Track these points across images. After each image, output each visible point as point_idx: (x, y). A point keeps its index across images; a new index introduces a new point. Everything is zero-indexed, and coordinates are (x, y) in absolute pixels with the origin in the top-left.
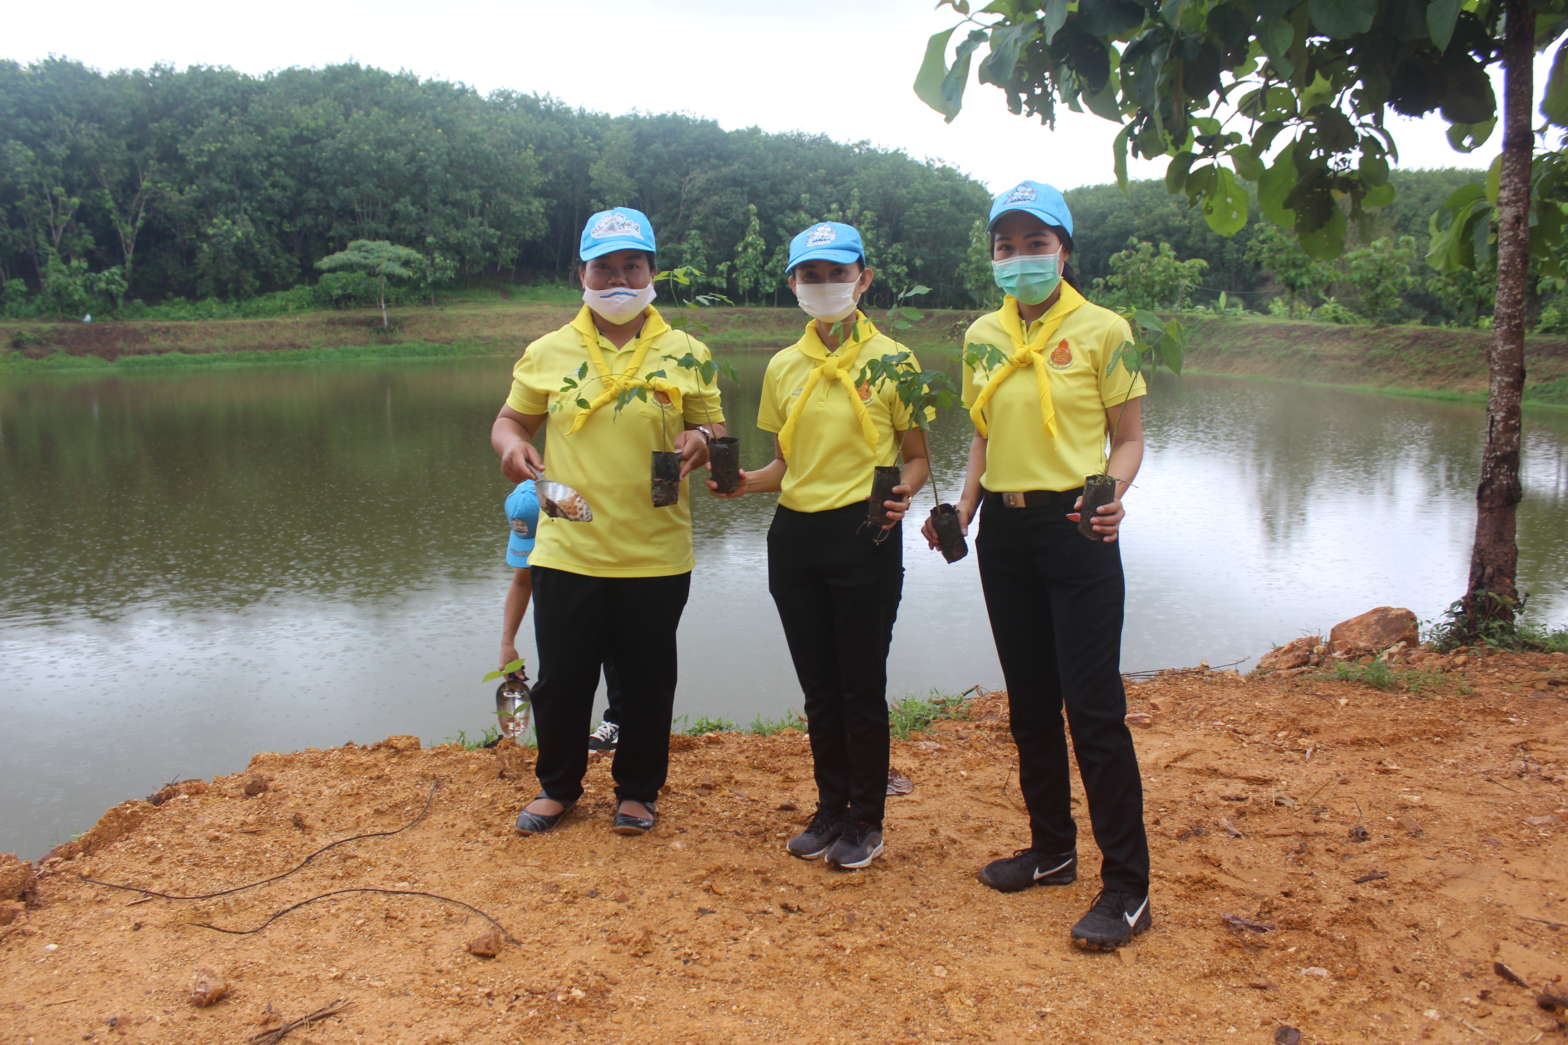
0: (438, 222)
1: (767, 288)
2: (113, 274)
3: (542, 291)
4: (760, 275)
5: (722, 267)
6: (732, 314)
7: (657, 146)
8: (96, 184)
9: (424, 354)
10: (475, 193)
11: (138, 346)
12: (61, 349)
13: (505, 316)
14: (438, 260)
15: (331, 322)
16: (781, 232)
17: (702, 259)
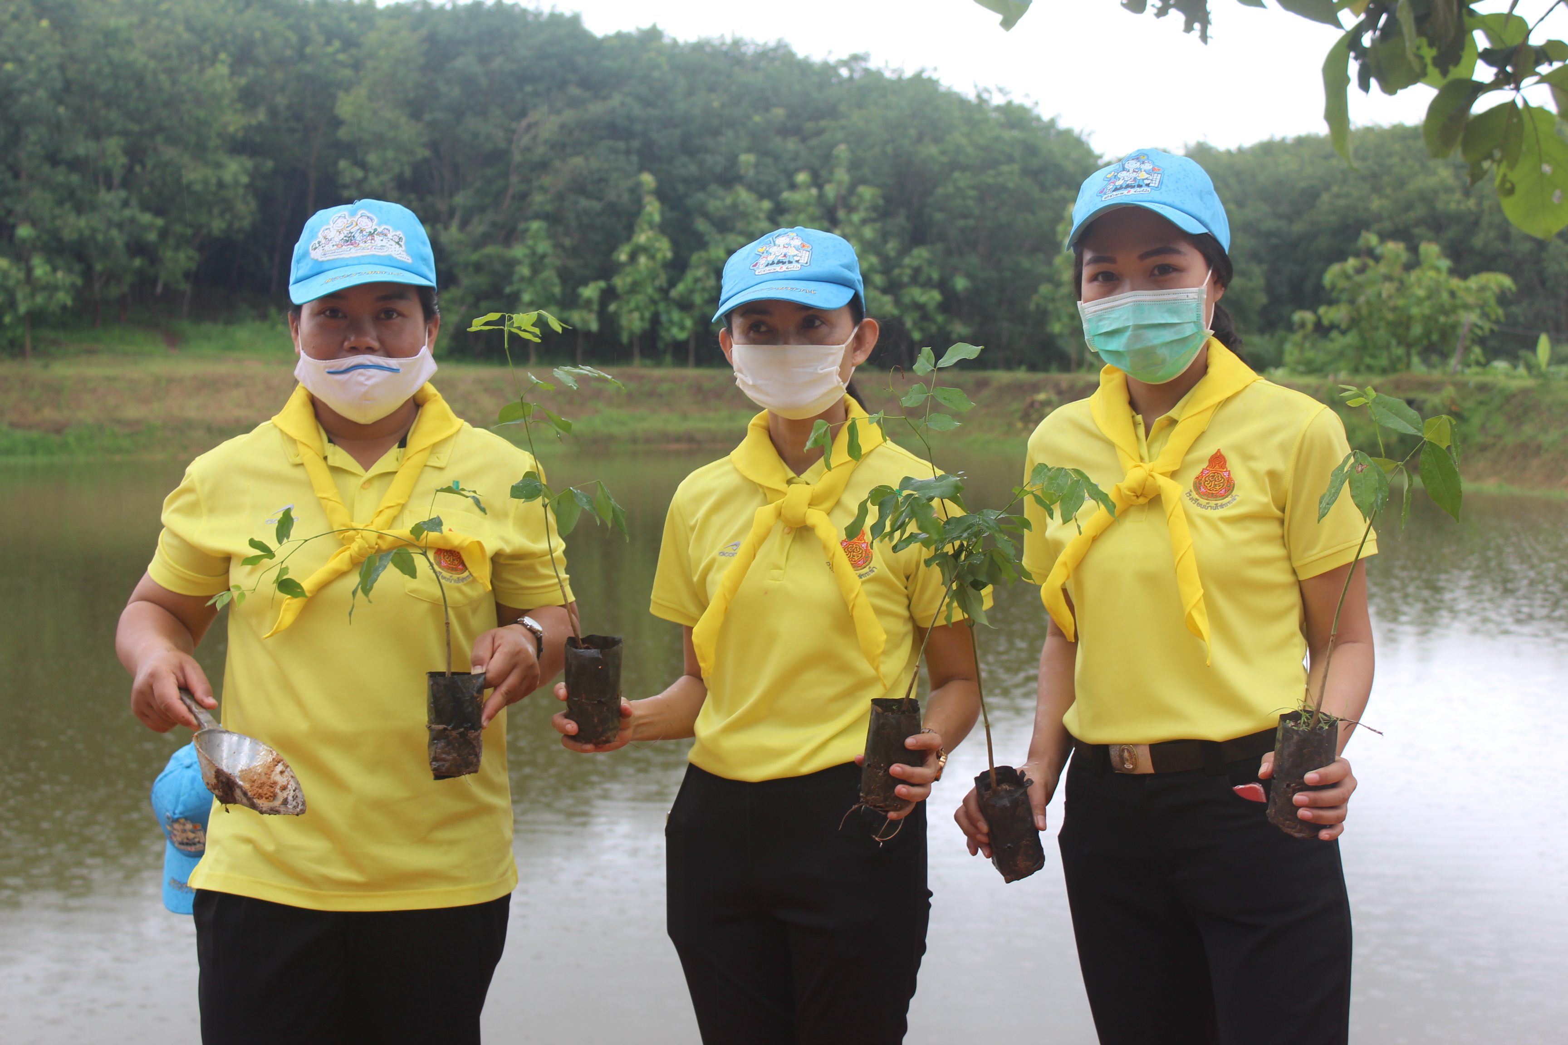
0: (40, 199)
1: (675, 330)
3: (242, 333)
4: (662, 307)
5: (590, 291)
7: (466, 62)
10: (113, 144)
13: (171, 380)
14: (40, 269)
16: (701, 225)
17: (549, 274)
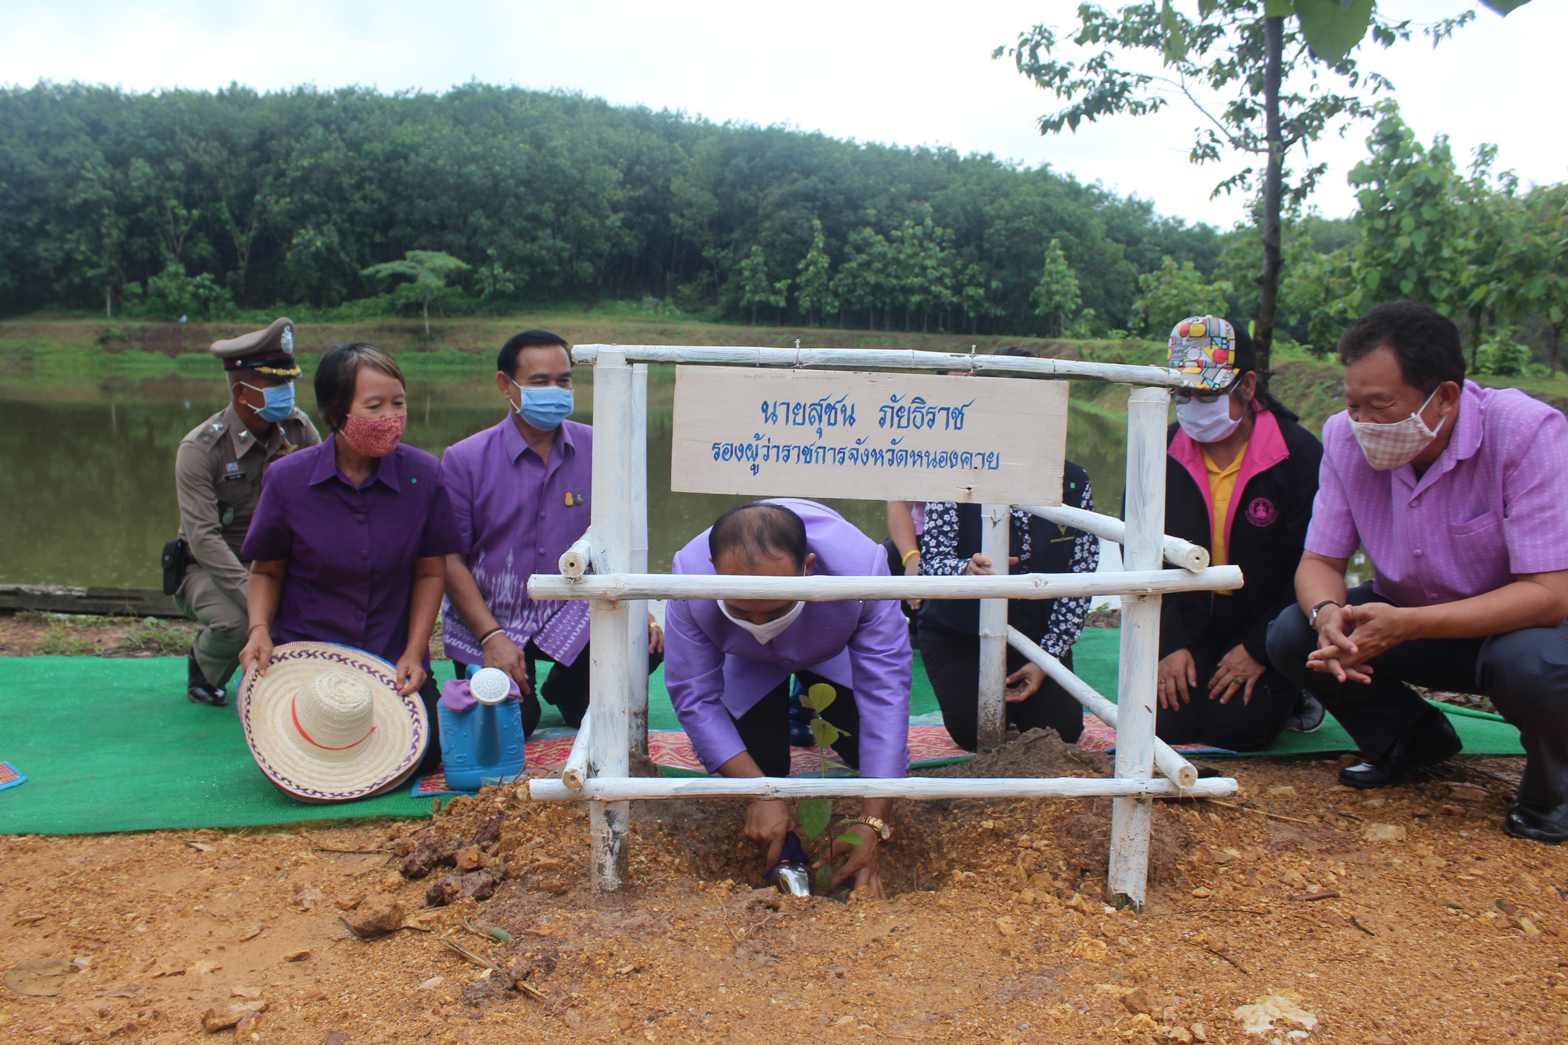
0: (506, 235)
1: (828, 308)
2: (203, 279)
4: (822, 294)
5: (782, 285)
6: (782, 334)
7: (740, 161)
8: (217, 199)
9: (451, 362)
10: (549, 207)
11: (201, 346)
12: (137, 345)
14: (498, 270)
15: (380, 329)
16: (847, 249)
17: (762, 276)
